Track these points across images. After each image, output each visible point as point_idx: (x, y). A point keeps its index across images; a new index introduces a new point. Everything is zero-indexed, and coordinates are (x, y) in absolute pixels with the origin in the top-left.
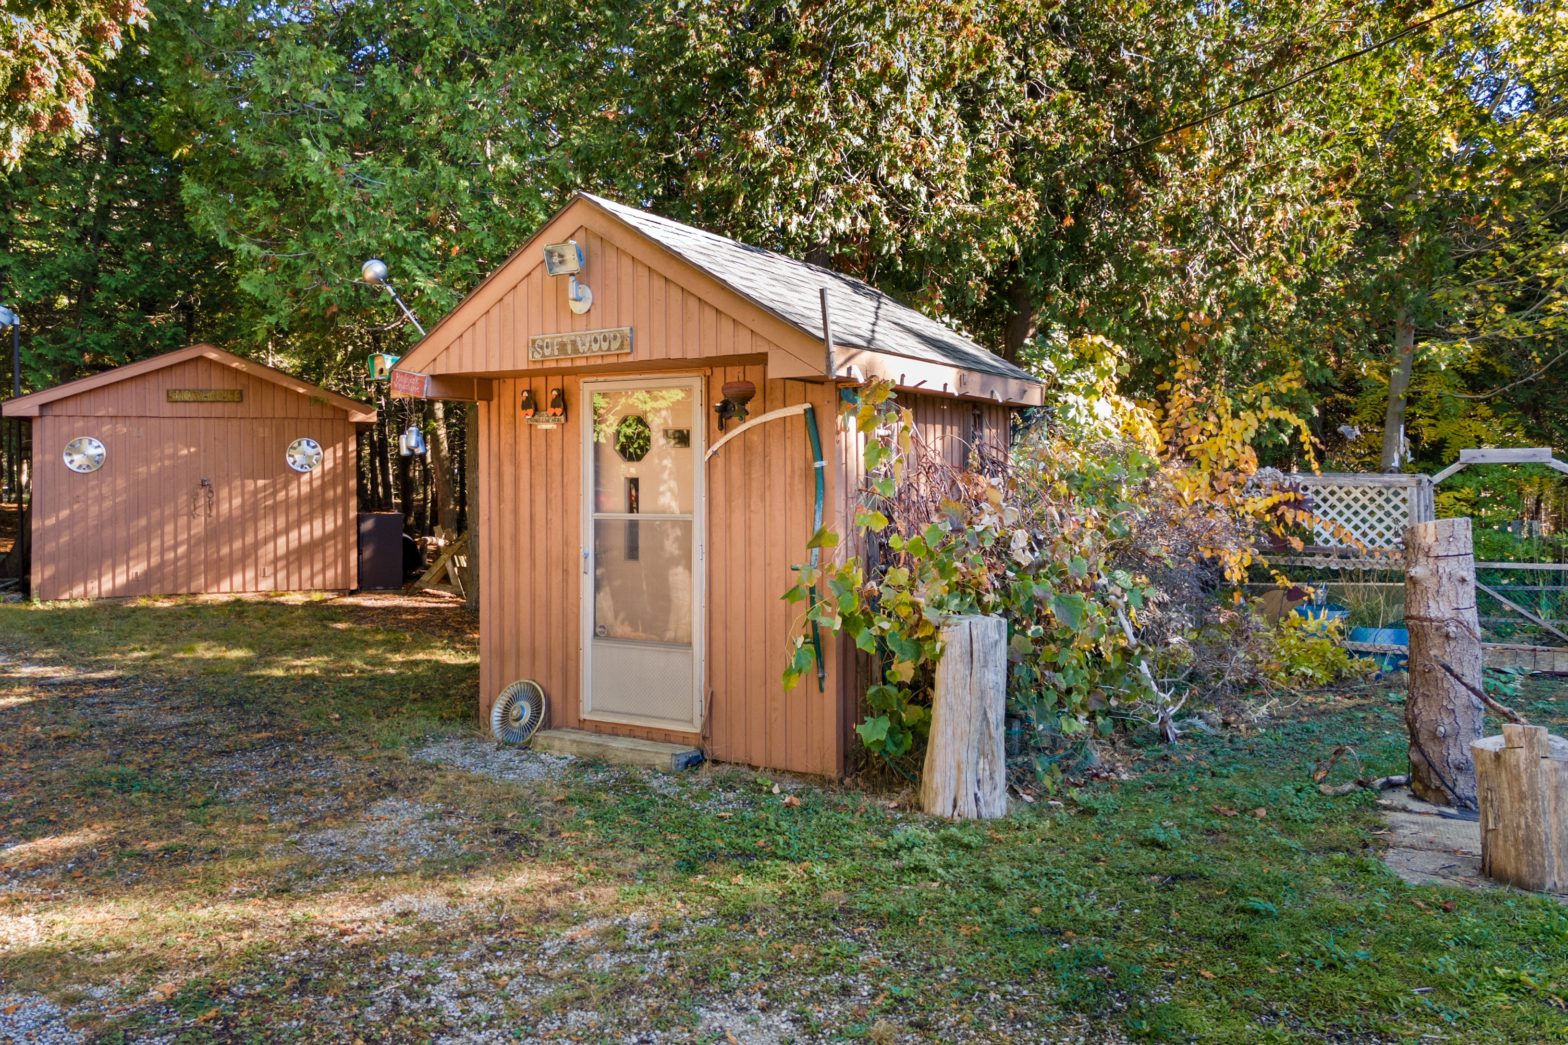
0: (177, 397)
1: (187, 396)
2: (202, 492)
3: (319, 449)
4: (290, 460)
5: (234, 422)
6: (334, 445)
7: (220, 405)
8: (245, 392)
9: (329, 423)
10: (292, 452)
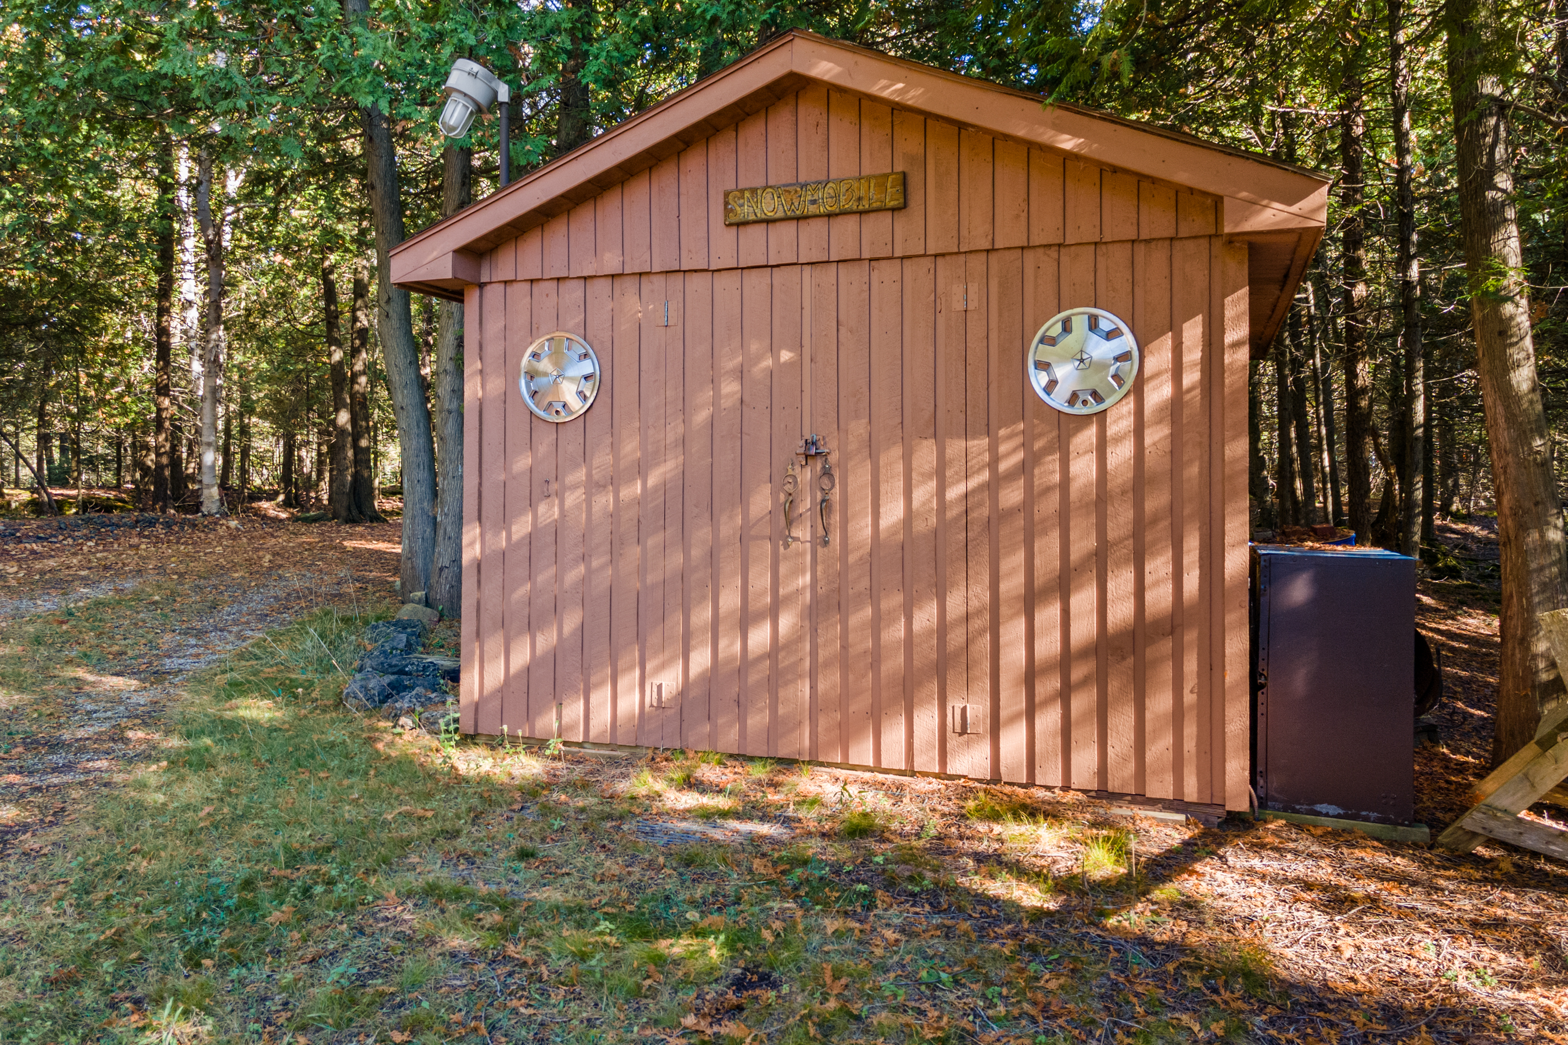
0: (746, 211)
1: (769, 206)
2: (805, 475)
3: (1127, 341)
4: (1038, 380)
5: (888, 272)
6: (1174, 327)
7: (851, 223)
8: (915, 181)
9: (1159, 255)
10: (1045, 353)
